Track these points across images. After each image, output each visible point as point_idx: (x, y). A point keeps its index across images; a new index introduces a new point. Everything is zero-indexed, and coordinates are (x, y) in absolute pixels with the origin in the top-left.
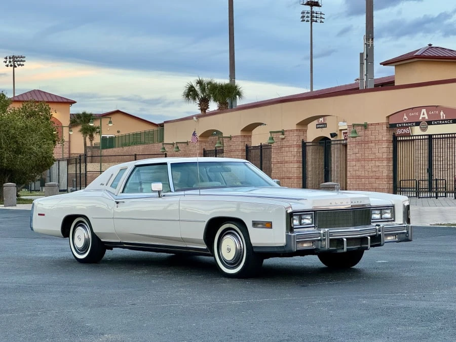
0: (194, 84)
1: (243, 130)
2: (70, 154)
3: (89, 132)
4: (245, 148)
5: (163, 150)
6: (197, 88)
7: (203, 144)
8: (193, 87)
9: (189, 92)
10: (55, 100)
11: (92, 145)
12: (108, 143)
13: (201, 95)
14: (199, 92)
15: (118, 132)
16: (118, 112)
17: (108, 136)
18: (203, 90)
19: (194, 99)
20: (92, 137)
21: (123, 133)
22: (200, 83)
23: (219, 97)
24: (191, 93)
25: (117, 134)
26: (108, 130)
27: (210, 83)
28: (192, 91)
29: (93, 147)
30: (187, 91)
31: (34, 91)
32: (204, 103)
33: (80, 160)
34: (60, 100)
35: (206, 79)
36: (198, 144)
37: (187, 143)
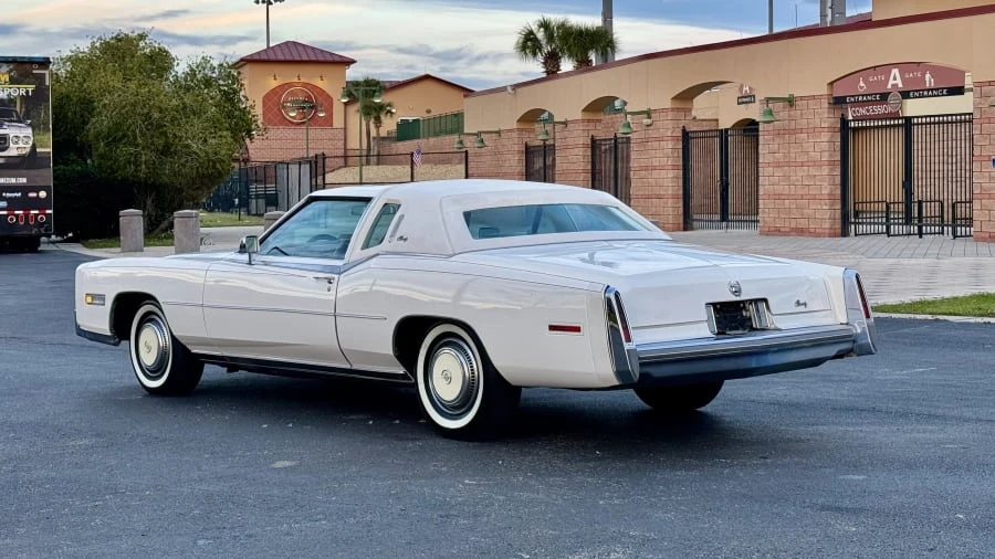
0: (534, 28)
2: (345, 149)
3: (374, 112)
4: (589, 142)
5: (460, 146)
6: (540, 35)
7: (525, 135)
8: (531, 32)
9: (525, 42)
10: (321, 58)
11: (378, 134)
12: (407, 130)
13: (547, 49)
14: (544, 42)
15: (429, 112)
16: (427, 77)
17: (411, 119)
18: (550, 38)
19: (535, 54)
20: (378, 121)
21: (435, 113)
22: (545, 25)
23: (574, 50)
24: (529, 44)
25: (426, 115)
26: (405, 109)
27: (562, 26)
28: (531, 40)
29: (384, 138)
30: (521, 41)
31: (287, 43)
32: (552, 62)
34: (329, 58)
35: (555, 18)
36: (515, 135)
37: (498, 132)
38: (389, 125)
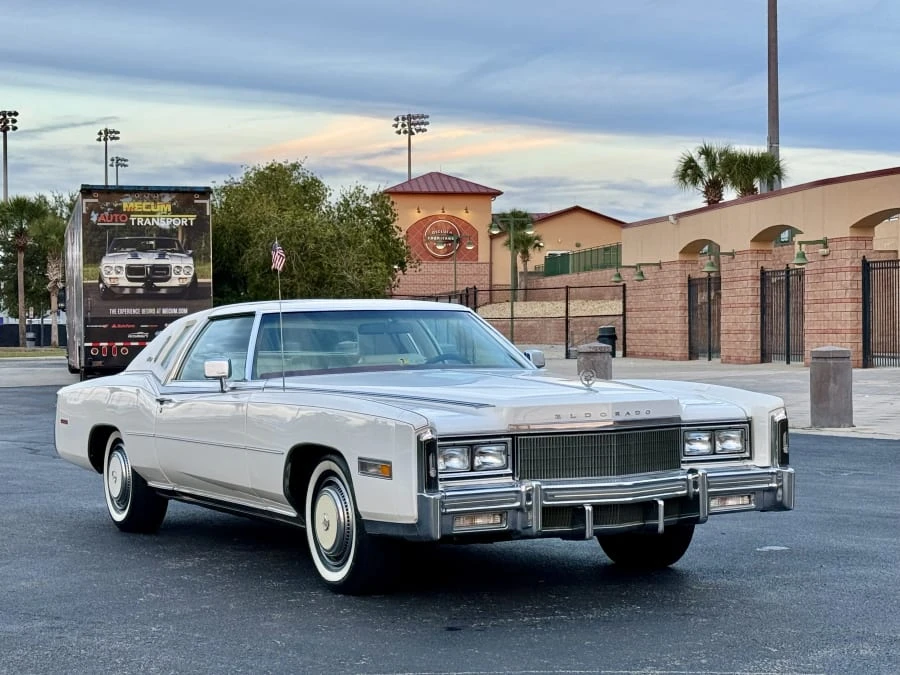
0: (695, 156)
1: (755, 240)
2: (491, 285)
3: (523, 245)
4: (759, 274)
5: (617, 279)
6: (701, 162)
7: (687, 267)
8: (691, 160)
9: (685, 170)
10: (466, 190)
11: (526, 268)
12: (556, 265)
13: (708, 177)
14: (704, 169)
15: (578, 245)
16: (577, 209)
17: (559, 253)
18: (712, 166)
19: (695, 182)
20: (525, 254)
21: (585, 246)
22: (706, 152)
23: (739, 178)
24: (689, 172)
25: (576, 250)
26: (554, 242)
27: (725, 152)
28: (691, 168)
29: (531, 273)
30: (681, 169)
31: (431, 174)
32: (714, 190)
33: (467, 296)
34: (475, 190)
35: (717, 145)
36: (678, 267)
37: (659, 265)
38: (537, 259)
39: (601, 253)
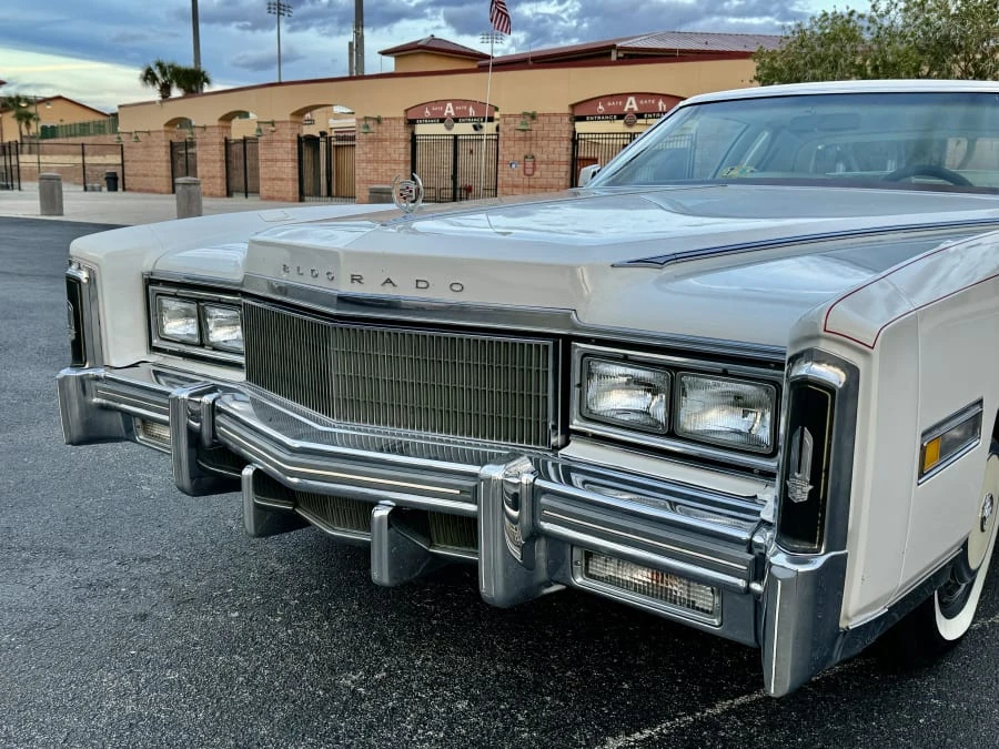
0: (153, 66)
1: (222, 119)
3: (24, 118)
4: (223, 141)
6: (157, 72)
7: (170, 135)
8: (150, 69)
9: (146, 75)
11: (29, 133)
12: (49, 132)
13: (162, 80)
14: (159, 75)
15: (61, 121)
16: (59, 98)
17: (49, 125)
18: (163, 73)
19: (154, 84)
20: (28, 124)
21: (68, 121)
22: (159, 65)
23: (183, 83)
24: (149, 76)
25: (60, 123)
26: (49, 116)
27: (172, 66)
28: (150, 74)
29: (33, 137)
30: (143, 74)
32: (165, 90)
35: (166, 61)
36: (163, 134)
37: (149, 132)
38: (35, 128)
39: (78, 127)
